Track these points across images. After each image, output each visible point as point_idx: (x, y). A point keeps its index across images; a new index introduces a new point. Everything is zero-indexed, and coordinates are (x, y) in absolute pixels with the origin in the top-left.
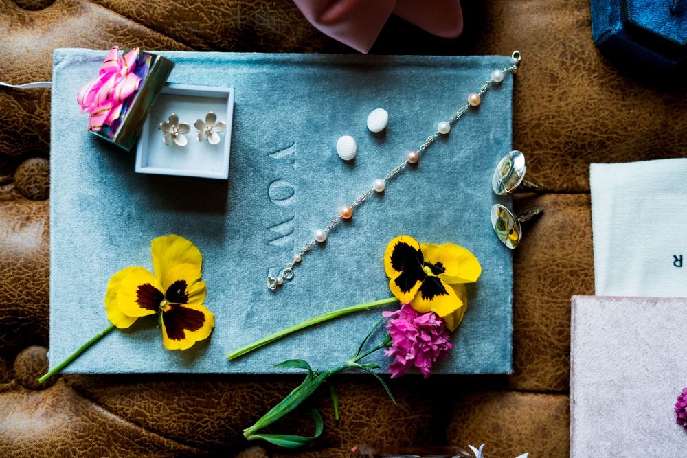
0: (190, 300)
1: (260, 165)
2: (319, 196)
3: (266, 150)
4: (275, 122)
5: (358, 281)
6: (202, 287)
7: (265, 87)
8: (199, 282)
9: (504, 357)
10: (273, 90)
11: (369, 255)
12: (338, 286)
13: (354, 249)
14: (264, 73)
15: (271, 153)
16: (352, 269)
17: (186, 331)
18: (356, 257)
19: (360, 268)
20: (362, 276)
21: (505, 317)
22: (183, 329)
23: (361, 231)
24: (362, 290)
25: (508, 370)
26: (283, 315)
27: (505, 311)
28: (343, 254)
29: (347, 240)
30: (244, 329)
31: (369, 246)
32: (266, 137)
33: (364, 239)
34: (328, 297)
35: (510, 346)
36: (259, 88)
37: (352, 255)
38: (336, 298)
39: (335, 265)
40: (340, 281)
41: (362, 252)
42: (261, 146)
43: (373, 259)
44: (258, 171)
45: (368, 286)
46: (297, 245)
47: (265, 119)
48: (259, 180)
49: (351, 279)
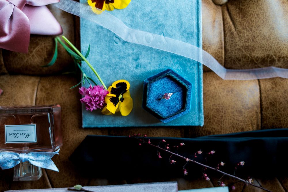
0: (107, 5)
1: (158, 29)
2: (147, 52)
3: (164, 31)
4: (175, 35)
5: (116, 68)
6: (112, 9)
7: (188, 31)
8: (113, 8)
9: (89, 124)
10: (187, 34)
11: (126, 72)
12: (113, 61)
13: (128, 66)
14: (194, 30)
15: (163, 34)
16: (120, 66)
17: (95, 3)
18: (125, 67)
19: (121, 69)
20: (118, 70)
21: (104, 124)
22: (96, 2)
23: (134, 69)
24: (113, 70)
25: (84, 126)
26: (102, 40)
27: (106, 124)
28: (126, 62)
29: (131, 63)
30: (97, 26)
31: (129, 72)
32: (169, 31)
33: (131, 70)
34: (109, 57)
35: (93, 126)
36: (188, 28)
37: (125, 65)
38: (109, 60)
39: (121, 59)
40: (115, 61)
41: (127, 69)
42: (166, 30)
43: (124, 73)
44: (156, 29)
45: (114, 72)
46: (128, 45)
47: (176, 31)
48: (153, 29)
49: (116, 65)
